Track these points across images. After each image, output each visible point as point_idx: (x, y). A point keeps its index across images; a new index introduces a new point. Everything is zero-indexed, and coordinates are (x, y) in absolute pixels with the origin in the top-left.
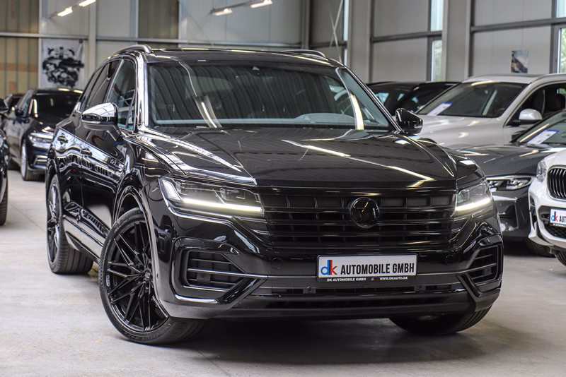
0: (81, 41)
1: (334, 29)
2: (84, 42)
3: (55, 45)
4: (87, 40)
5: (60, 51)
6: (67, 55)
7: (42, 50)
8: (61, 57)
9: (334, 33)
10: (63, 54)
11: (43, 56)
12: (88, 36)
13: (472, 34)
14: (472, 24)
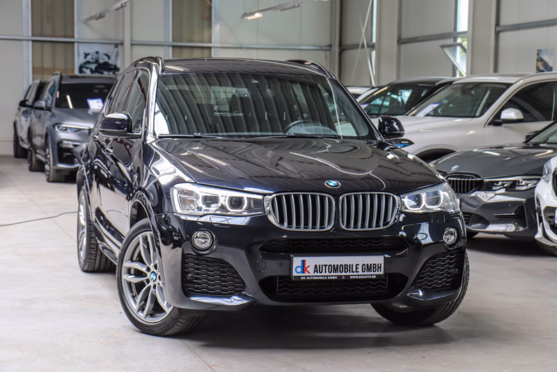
0: (116, 45)
1: (363, 31)
2: (120, 46)
3: (91, 49)
4: (122, 44)
5: (95, 56)
6: (103, 59)
7: (79, 55)
8: (97, 61)
9: (363, 35)
10: (98, 58)
11: (79, 60)
12: (123, 41)
13: (497, 33)
14: (497, 24)
